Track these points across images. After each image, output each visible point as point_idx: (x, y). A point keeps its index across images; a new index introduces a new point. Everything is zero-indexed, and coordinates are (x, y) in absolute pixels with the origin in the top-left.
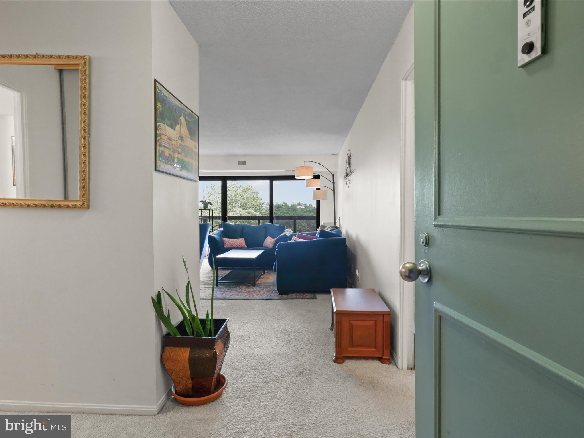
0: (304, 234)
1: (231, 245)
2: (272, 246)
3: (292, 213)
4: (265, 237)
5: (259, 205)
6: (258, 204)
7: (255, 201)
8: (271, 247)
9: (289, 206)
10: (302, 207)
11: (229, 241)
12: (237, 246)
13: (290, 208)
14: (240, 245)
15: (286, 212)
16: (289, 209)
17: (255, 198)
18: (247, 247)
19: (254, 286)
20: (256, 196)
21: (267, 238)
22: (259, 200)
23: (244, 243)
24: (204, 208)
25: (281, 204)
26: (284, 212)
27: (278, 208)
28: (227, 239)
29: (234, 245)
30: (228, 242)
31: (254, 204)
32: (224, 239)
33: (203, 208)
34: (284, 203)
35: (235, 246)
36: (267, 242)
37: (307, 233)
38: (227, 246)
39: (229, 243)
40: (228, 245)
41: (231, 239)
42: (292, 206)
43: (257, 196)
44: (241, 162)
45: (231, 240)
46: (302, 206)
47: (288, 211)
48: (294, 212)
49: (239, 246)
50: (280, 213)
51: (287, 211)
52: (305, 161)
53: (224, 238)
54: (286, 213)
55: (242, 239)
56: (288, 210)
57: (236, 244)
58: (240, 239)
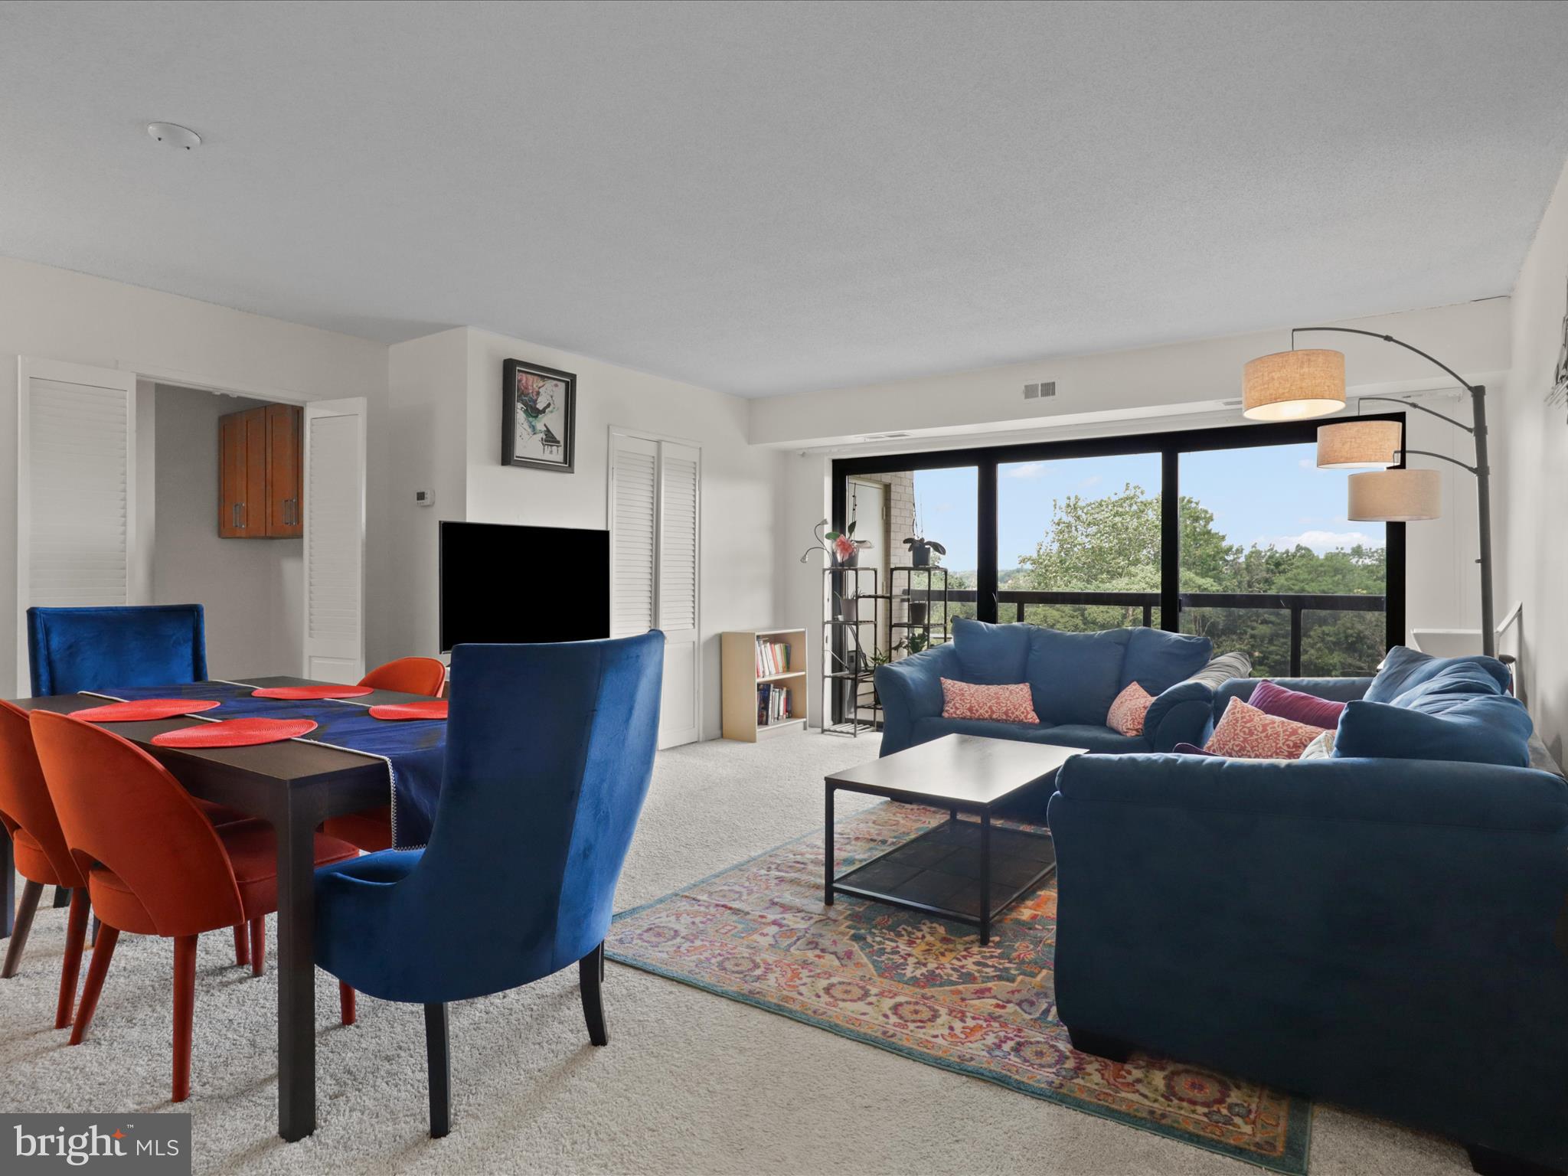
0: (1294, 687)
1: (970, 709)
2: (1137, 730)
3: (1330, 581)
4: (1120, 686)
5: (1214, 556)
6: (1210, 551)
7: (1202, 542)
8: (1134, 733)
9: (1318, 559)
10: (1368, 561)
11: (963, 695)
12: (994, 716)
13: (1322, 565)
14: (1006, 713)
15: (1306, 576)
16: (1320, 569)
17: (1200, 534)
18: (1037, 721)
19: (984, 942)
20: (1205, 526)
21: (1123, 693)
22: (1214, 541)
23: (1028, 705)
24: (914, 564)
25: (1287, 552)
26: (1301, 577)
27: (1278, 564)
28: (959, 684)
29: (981, 711)
30: (958, 698)
31: (1198, 553)
32: (948, 683)
33: (911, 566)
34: (1302, 548)
35: (987, 716)
36: (1119, 708)
37: (1316, 684)
38: (955, 713)
39: (963, 700)
40: (957, 709)
41: (977, 686)
42: (1330, 557)
43: (1210, 527)
44: (1037, 385)
45: (974, 687)
46: (1370, 557)
47: (1313, 575)
48: (1336, 578)
49: (1004, 717)
50: (1286, 580)
51: (1310, 573)
52: (1294, 330)
53: (949, 681)
54: (1307, 579)
55: (1021, 686)
56: (1316, 571)
57: (990, 707)
58: (1012, 687)
